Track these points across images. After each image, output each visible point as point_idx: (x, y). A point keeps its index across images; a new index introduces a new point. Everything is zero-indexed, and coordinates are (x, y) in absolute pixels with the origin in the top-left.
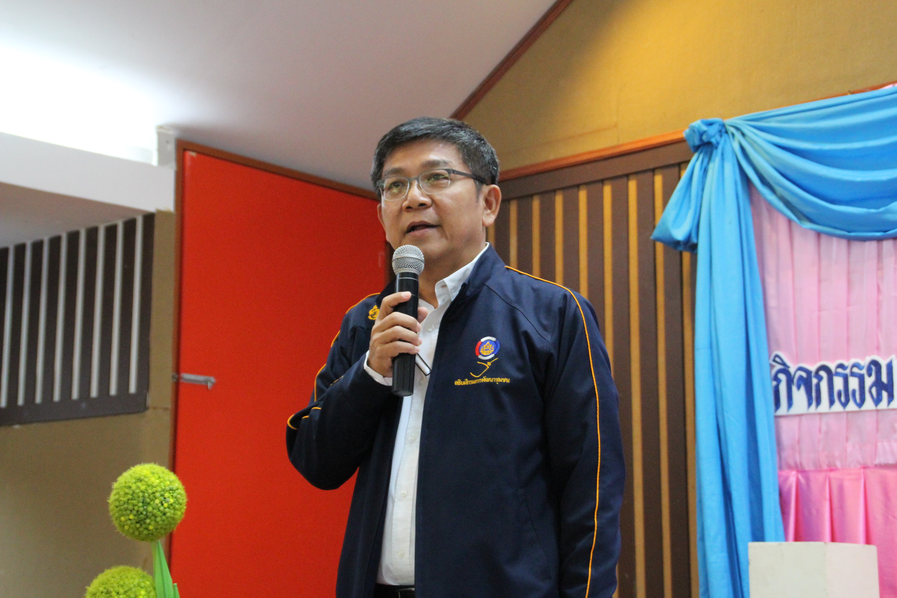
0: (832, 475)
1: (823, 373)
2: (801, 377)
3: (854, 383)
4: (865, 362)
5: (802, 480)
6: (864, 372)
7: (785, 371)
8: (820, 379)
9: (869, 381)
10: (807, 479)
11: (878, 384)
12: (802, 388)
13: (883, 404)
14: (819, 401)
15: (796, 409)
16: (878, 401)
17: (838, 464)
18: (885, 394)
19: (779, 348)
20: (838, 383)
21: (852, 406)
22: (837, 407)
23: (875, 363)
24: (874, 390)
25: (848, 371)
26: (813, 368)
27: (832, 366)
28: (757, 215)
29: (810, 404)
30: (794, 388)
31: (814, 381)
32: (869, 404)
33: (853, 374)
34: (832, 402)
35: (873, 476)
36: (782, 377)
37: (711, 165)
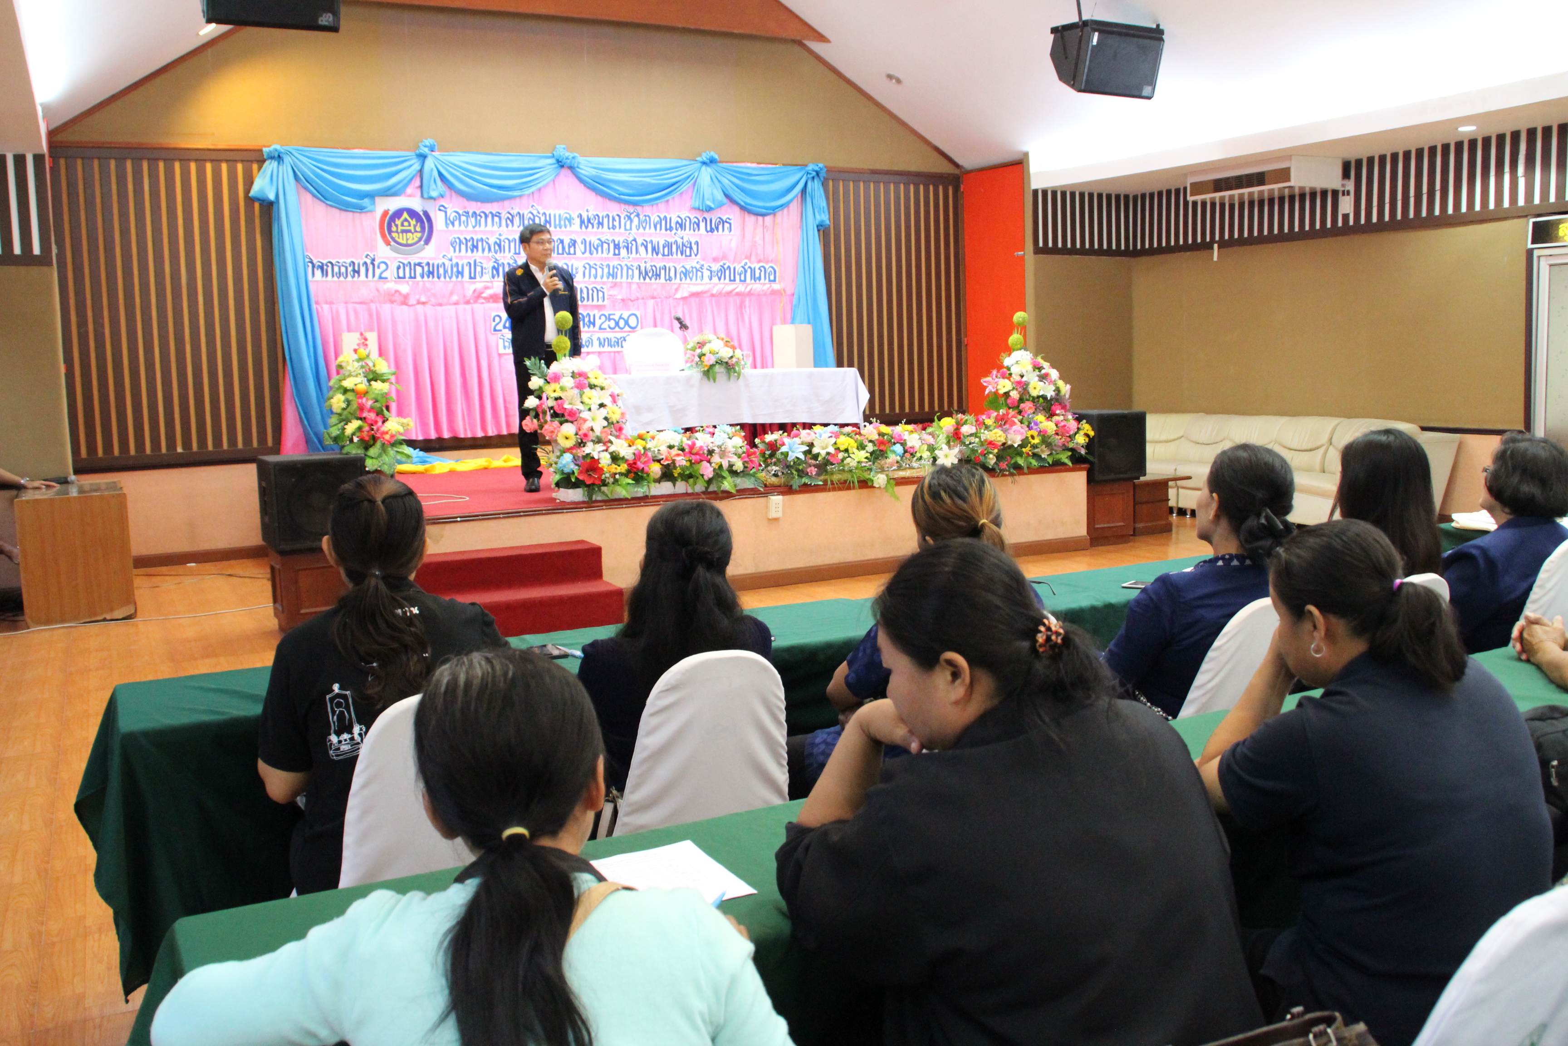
0: (334, 307)
1: (329, 264)
2: (319, 266)
3: (343, 270)
4: (348, 261)
5: (320, 309)
6: (348, 265)
7: (312, 262)
8: (328, 266)
9: (350, 269)
10: (322, 308)
11: (354, 271)
12: (320, 271)
13: (356, 279)
14: (327, 275)
15: (316, 278)
16: (353, 277)
17: (335, 302)
18: (356, 275)
19: (307, 251)
20: (336, 269)
21: (342, 279)
22: (335, 278)
23: (354, 263)
24: (352, 273)
25: (340, 264)
26: (325, 262)
27: (334, 262)
28: (298, 193)
29: (323, 276)
30: (315, 270)
31: (325, 267)
32: (349, 278)
33: (343, 266)
34: (333, 276)
35: (350, 306)
36: (310, 265)
37: (281, 168)
